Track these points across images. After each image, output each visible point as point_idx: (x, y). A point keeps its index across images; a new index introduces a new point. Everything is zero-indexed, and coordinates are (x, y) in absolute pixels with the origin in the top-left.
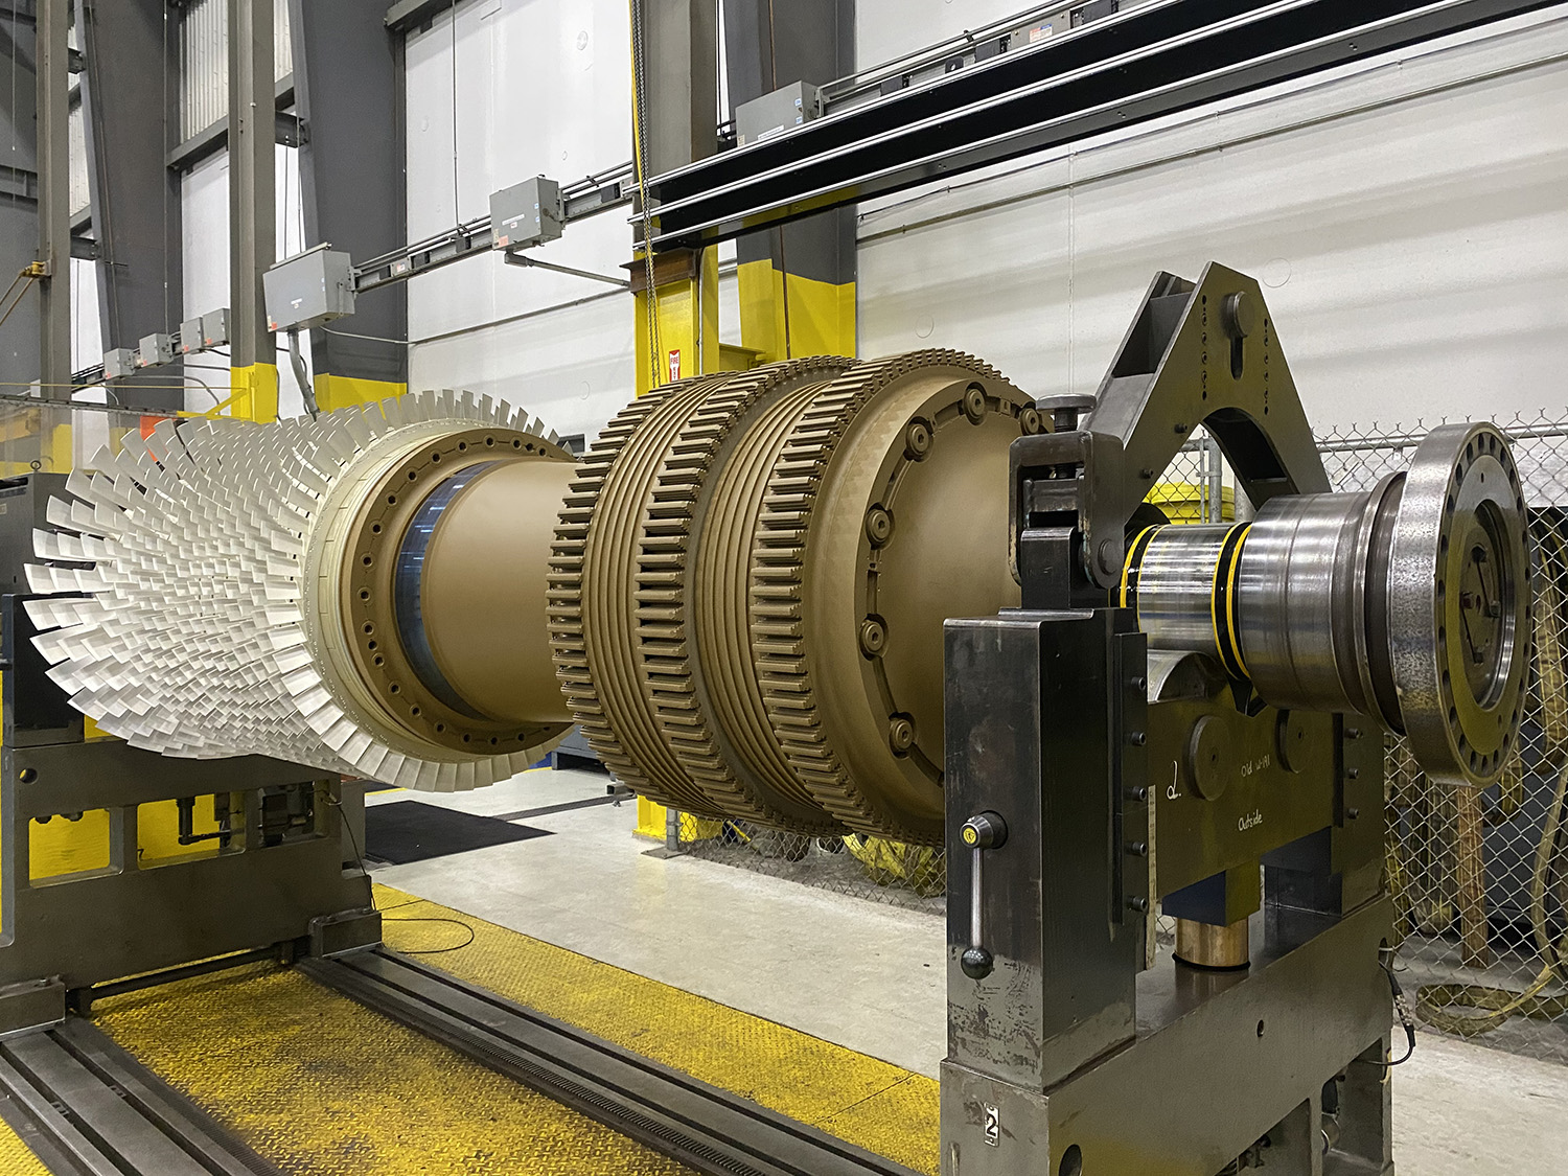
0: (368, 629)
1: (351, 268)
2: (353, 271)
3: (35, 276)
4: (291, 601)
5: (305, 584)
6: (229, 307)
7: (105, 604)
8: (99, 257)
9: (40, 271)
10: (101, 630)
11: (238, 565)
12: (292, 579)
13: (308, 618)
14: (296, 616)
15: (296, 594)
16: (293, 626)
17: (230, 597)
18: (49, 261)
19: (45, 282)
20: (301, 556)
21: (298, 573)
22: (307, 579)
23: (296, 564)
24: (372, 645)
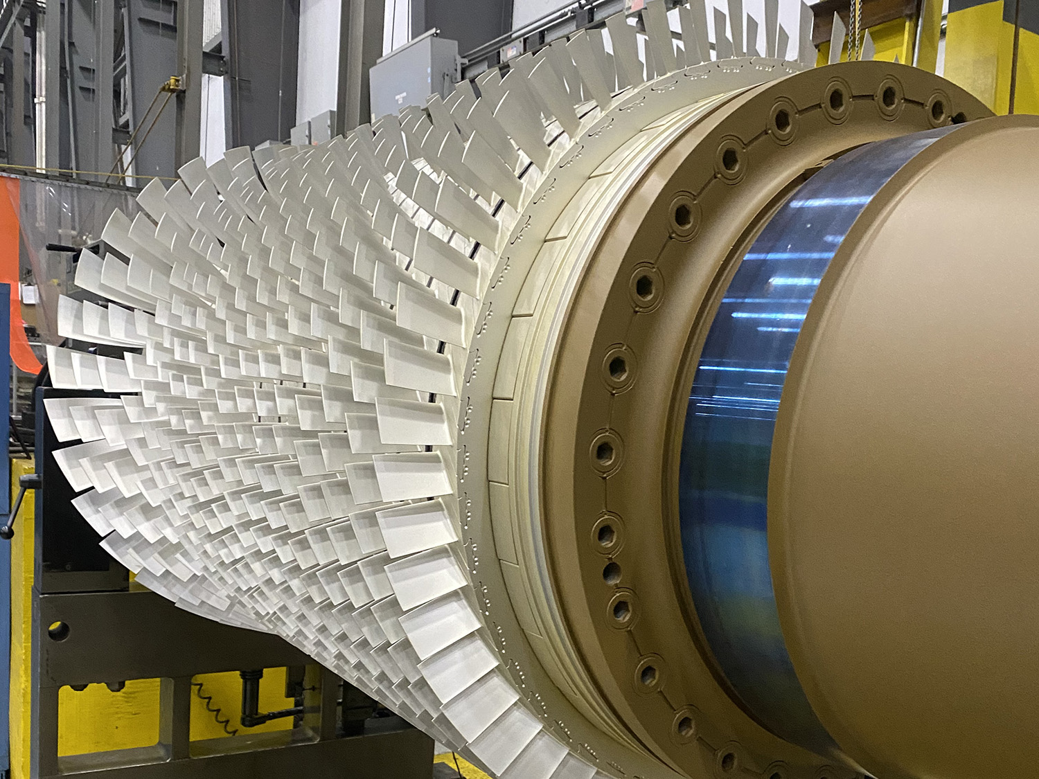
0: (605, 532)
1: (458, 57)
2: (460, 60)
3: (173, 91)
4: (429, 448)
5: (464, 413)
6: (335, 109)
7: (132, 412)
8: (227, 73)
9: (177, 86)
10: (126, 452)
11: (322, 361)
12: (432, 398)
13: (463, 491)
14: (440, 484)
15: (442, 435)
16: (431, 505)
17: (305, 426)
18: (184, 76)
19: (181, 96)
20: (457, 346)
21: (449, 385)
22: (467, 400)
23: (445, 366)
24: (611, 570)
